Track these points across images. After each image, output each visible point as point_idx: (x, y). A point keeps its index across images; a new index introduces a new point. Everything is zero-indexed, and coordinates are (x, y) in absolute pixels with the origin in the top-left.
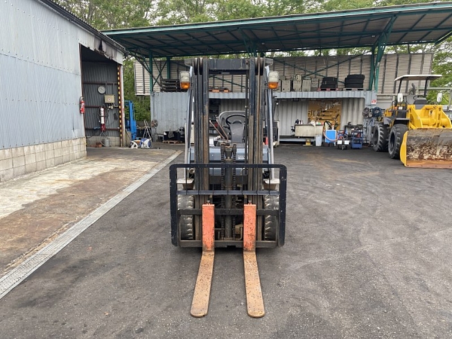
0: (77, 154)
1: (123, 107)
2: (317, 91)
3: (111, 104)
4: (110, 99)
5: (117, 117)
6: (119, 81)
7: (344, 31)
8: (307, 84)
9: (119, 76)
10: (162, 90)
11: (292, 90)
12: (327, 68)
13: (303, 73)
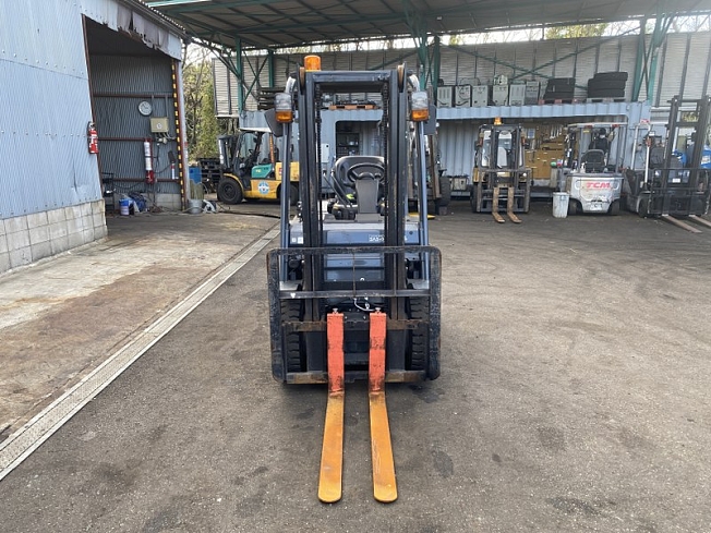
0: (85, 234)
1: (185, 139)
2: (537, 104)
3: (162, 135)
4: (161, 125)
5: (175, 158)
6: (176, 91)
8: (518, 91)
9: (176, 82)
10: (259, 108)
11: (491, 103)
12: (555, 61)
13: (510, 71)
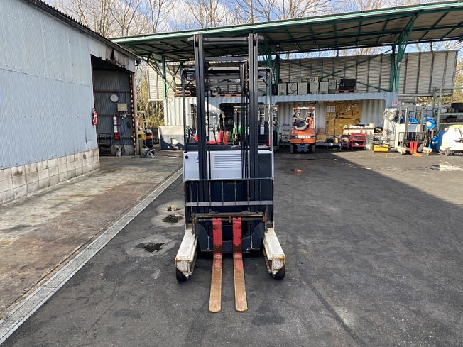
0: (90, 167)
1: (136, 115)
2: (334, 93)
3: (123, 113)
4: (123, 107)
5: (131, 125)
6: (132, 89)
7: (361, 31)
8: (324, 86)
9: (132, 84)
10: (175, 96)
11: (309, 92)
12: (345, 69)
13: (320, 74)
